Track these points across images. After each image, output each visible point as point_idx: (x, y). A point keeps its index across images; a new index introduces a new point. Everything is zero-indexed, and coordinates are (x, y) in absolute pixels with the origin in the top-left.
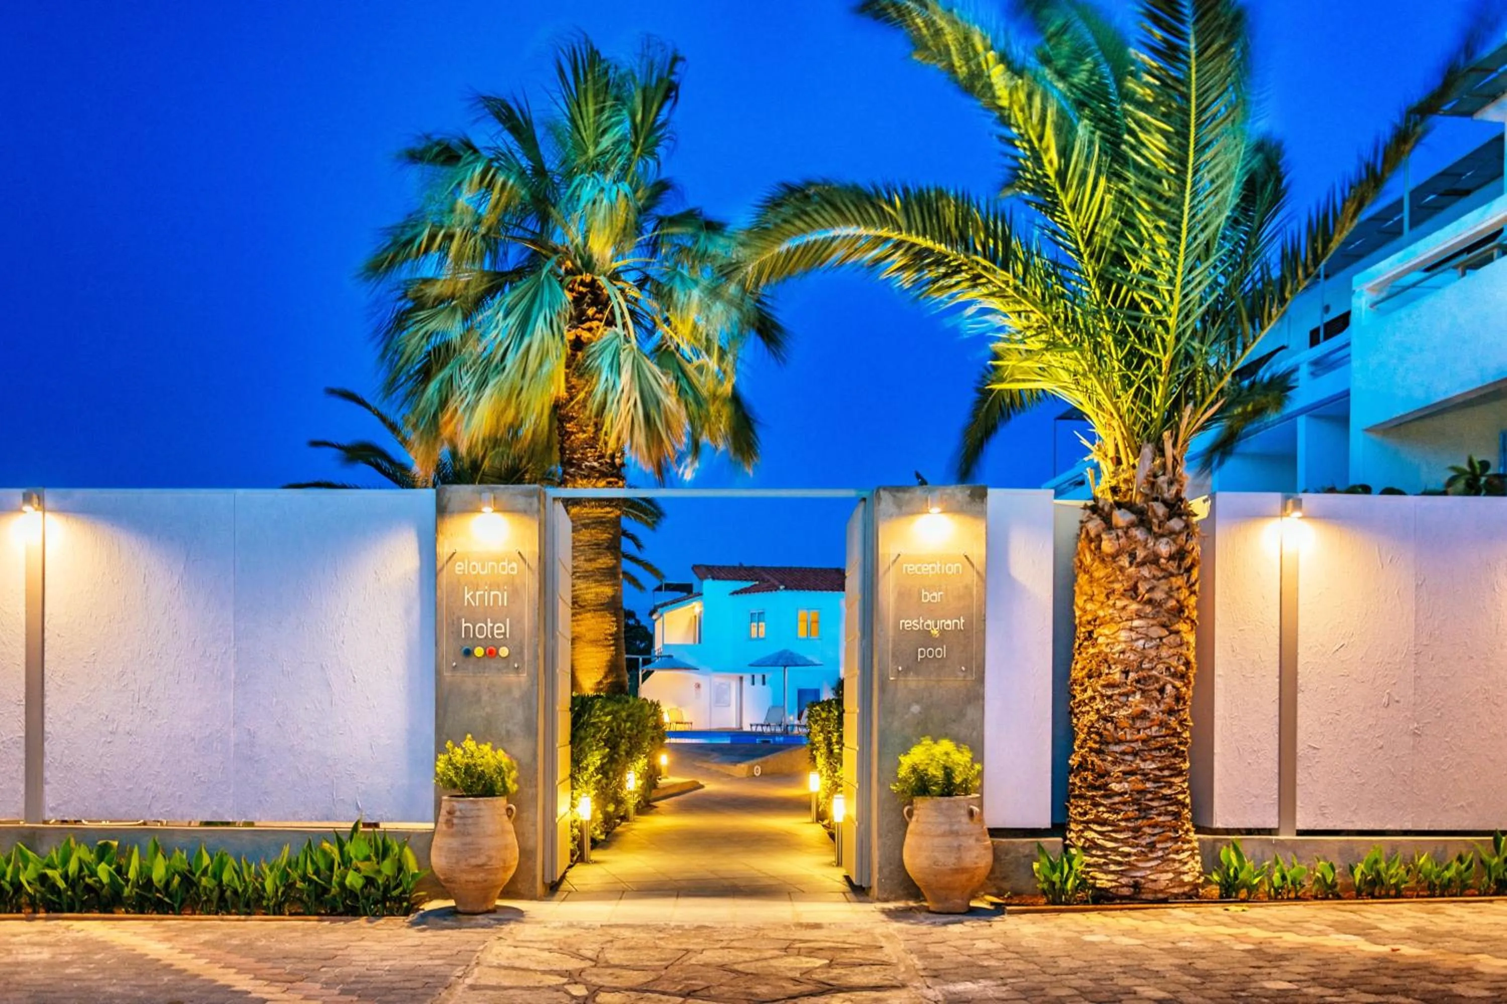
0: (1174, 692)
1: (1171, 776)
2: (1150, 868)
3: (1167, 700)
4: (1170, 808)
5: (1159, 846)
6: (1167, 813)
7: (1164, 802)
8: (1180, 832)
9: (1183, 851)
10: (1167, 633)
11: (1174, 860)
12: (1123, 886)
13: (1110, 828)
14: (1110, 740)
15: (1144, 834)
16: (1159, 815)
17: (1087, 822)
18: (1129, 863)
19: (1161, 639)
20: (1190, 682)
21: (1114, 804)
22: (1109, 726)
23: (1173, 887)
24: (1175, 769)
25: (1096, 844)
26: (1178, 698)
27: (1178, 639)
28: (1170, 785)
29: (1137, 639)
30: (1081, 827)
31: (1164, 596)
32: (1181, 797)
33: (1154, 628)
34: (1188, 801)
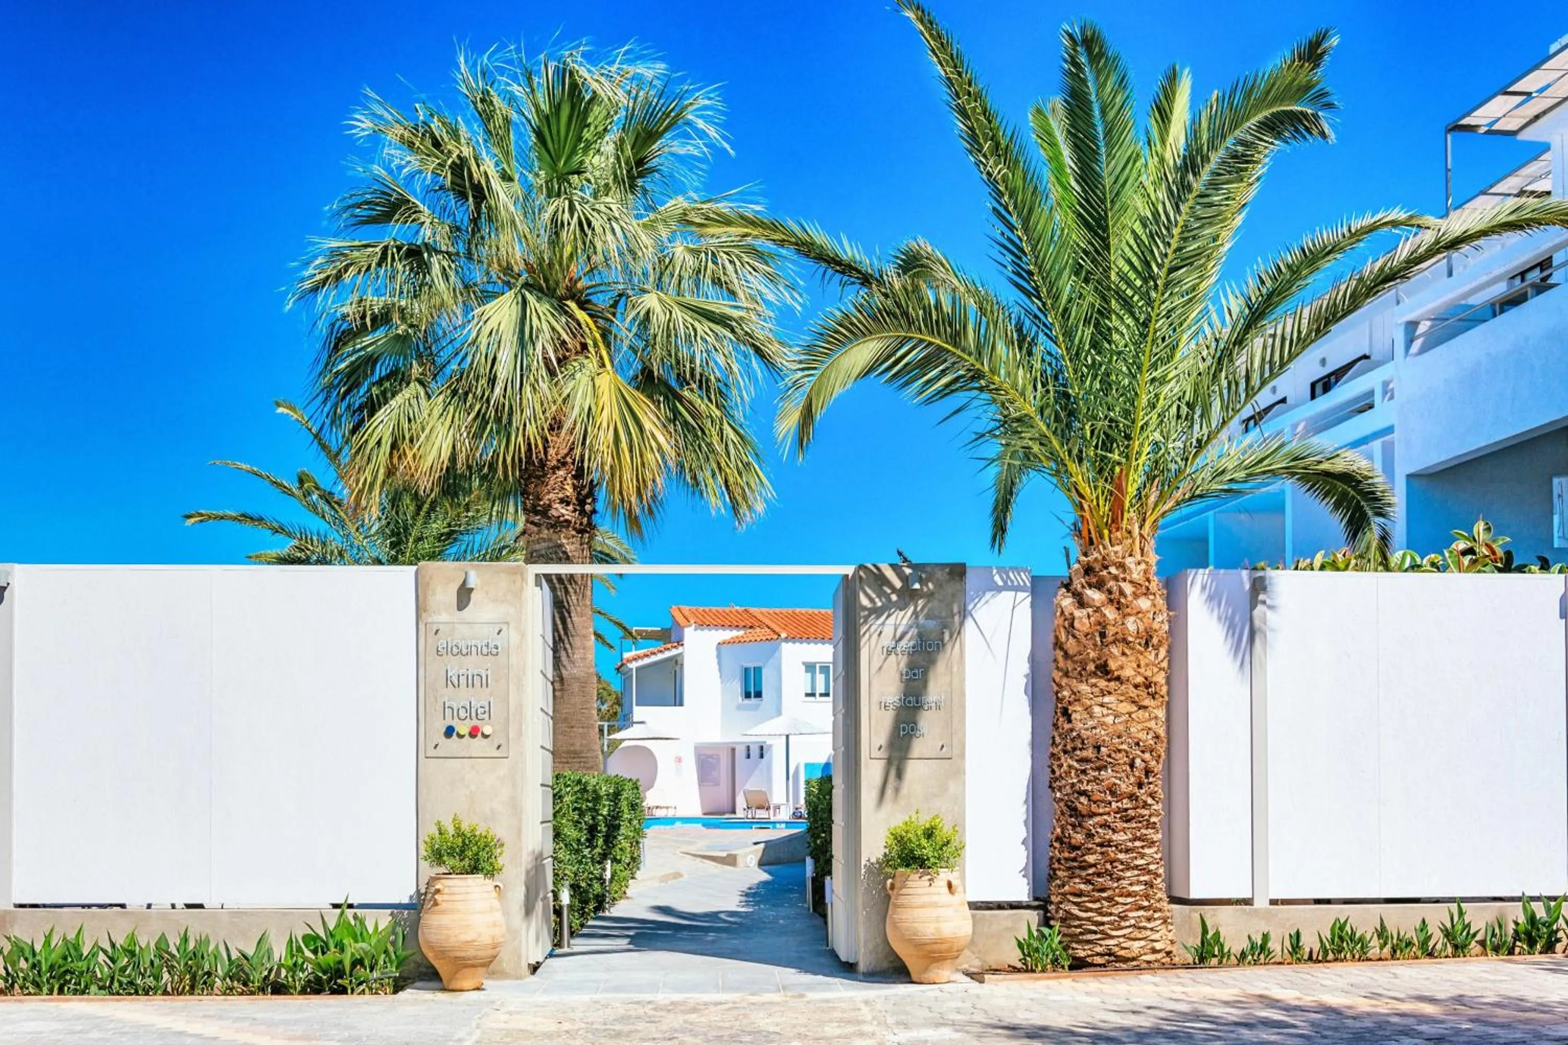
0: (1143, 765)
1: (1142, 847)
2: (1124, 936)
3: (1137, 774)
4: (1142, 878)
5: (1131, 914)
6: (1139, 882)
7: (1136, 872)
8: (1152, 901)
9: (1155, 919)
10: (1136, 709)
11: (1145, 928)
12: (1098, 954)
13: (1087, 899)
14: (1084, 812)
15: (1117, 903)
16: (1131, 884)
17: (1064, 894)
18: (1102, 932)
19: (1130, 714)
20: (1159, 756)
21: (1089, 875)
22: (1083, 799)
23: (1145, 954)
24: (1147, 840)
25: (1072, 914)
26: (1148, 772)
27: (1147, 714)
28: (1143, 856)
29: (1108, 715)
30: (1059, 899)
31: (1133, 673)
32: (1152, 867)
33: (1124, 704)
34: (1161, 871)
